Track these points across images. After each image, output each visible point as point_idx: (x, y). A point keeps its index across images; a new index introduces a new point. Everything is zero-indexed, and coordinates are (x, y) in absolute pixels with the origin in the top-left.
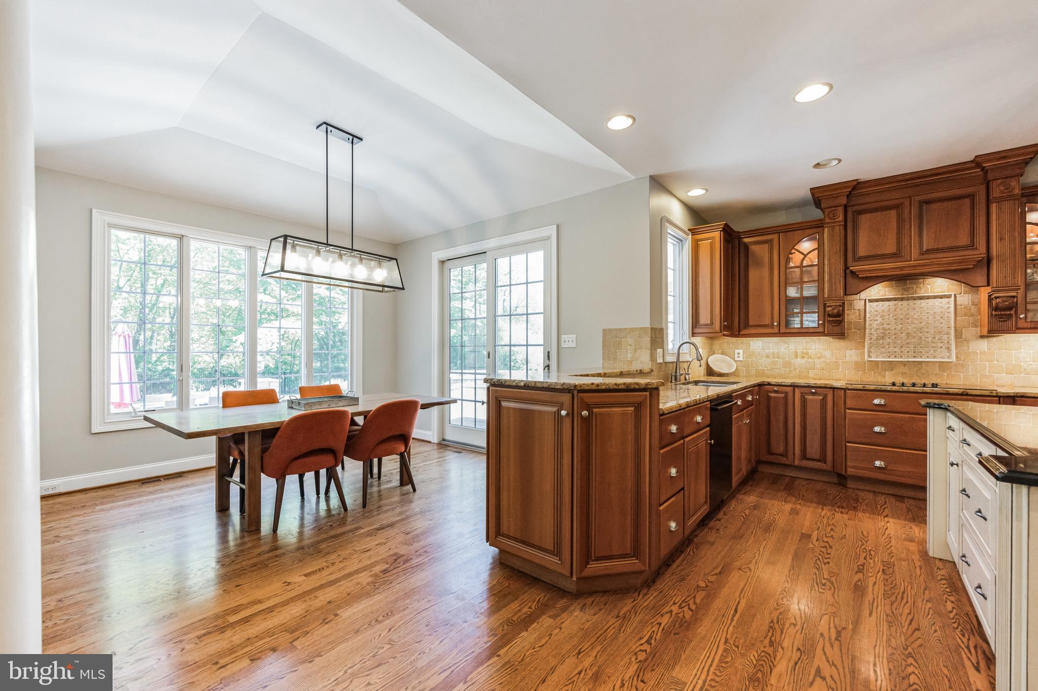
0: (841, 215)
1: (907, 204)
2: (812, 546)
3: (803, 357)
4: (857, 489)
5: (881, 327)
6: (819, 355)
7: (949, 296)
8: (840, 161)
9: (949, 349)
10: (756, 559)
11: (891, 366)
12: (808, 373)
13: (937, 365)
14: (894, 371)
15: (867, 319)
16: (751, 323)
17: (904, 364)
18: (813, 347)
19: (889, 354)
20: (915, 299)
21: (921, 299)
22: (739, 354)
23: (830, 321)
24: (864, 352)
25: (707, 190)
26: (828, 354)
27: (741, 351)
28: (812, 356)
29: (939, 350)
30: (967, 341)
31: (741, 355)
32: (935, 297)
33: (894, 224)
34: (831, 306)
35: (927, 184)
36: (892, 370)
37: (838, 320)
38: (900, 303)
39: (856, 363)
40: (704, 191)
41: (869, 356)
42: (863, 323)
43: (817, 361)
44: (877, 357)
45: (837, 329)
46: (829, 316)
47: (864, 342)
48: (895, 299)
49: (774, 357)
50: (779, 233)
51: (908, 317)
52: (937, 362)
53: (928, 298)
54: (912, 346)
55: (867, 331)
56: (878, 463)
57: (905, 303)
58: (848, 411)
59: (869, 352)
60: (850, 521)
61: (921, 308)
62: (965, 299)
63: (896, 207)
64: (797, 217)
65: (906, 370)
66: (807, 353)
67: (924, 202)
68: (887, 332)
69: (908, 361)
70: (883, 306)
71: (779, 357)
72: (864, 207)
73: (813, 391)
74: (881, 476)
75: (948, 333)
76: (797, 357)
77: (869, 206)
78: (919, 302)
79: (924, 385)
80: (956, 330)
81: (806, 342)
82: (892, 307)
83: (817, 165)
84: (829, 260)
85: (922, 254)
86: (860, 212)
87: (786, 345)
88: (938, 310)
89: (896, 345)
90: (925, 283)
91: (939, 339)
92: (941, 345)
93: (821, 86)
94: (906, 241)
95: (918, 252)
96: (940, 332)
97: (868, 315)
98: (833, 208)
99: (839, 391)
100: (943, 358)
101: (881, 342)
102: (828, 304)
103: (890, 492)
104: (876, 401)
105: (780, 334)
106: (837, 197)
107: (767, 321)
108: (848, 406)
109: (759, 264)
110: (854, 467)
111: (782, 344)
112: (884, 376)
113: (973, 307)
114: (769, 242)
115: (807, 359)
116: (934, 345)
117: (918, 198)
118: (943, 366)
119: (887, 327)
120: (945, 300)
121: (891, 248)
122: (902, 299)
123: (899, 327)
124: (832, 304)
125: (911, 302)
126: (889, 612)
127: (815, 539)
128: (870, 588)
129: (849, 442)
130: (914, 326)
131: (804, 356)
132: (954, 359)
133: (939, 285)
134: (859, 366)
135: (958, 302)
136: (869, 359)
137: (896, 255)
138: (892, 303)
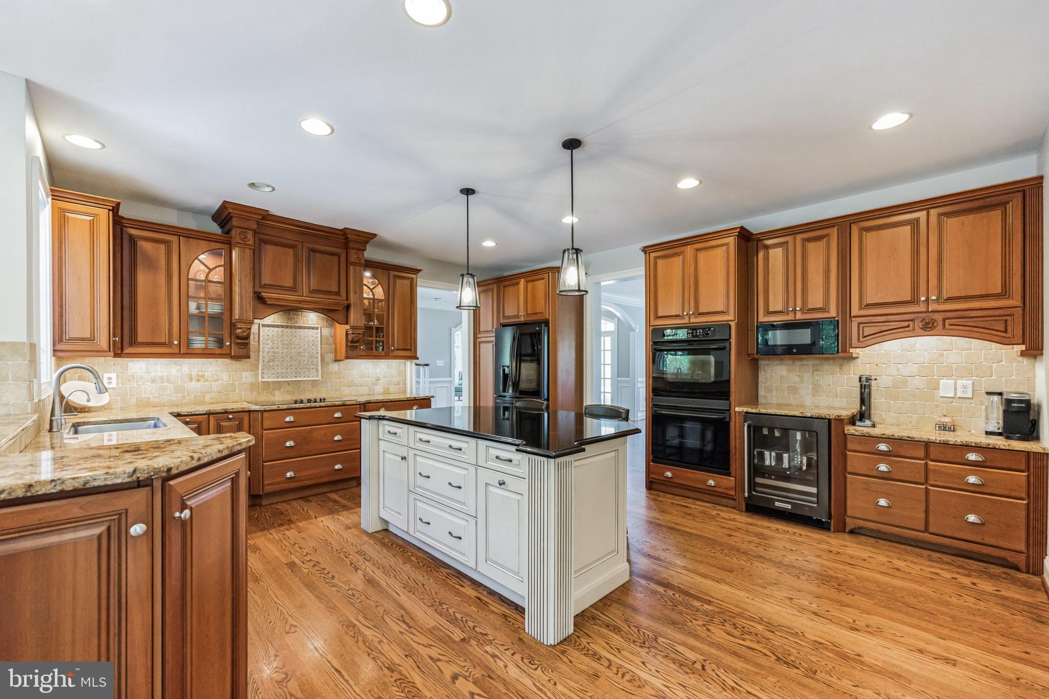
0: (251, 239)
1: (300, 246)
2: (307, 571)
3: (199, 380)
4: (271, 504)
5: (272, 350)
6: (216, 377)
7: (317, 328)
8: (274, 189)
9: (317, 370)
10: (285, 613)
11: (279, 385)
12: (205, 397)
13: (310, 382)
14: (282, 390)
15: (261, 343)
16: (140, 340)
17: (289, 383)
18: (210, 369)
19: (277, 375)
20: (296, 328)
21: (300, 328)
22: (110, 379)
23: (238, 343)
24: (258, 373)
25: (104, 146)
26: (225, 376)
27: (114, 376)
28: (209, 379)
29: (312, 371)
30: (328, 364)
31: (114, 381)
32: (309, 328)
33: (291, 260)
34: (241, 328)
35: (314, 235)
36: (280, 389)
37: (244, 343)
38: (285, 330)
39: (251, 384)
40: (98, 146)
41: (263, 378)
42: (257, 346)
43: (213, 384)
44: (269, 377)
45: (243, 352)
46: (238, 338)
47: (258, 364)
48: (282, 326)
49: (163, 382)
50: (180, 236)
51: (291, 342)
52: (310, 380)
53: (305, 328)
54: (294, 368)
55: (261, 353)
56: (289, 475)
57: (289, 330)
58: (264, 432)
59: (263, 373)
60: (301, 534)
61: (300, 336)
62: (326, 332)
63: (293, 247)
64: (190, 223)
65: (290, 388)
66: (203, 376)
67: (312, 250)
68: (276, 355)
69: (292, 381)
70: (273, 331)
71: (169, 381)
72: (269, 238)
73: (231, 416)
74: (293, 485)
75: (317, 358)
76: (191, 380)
77: (273, 239)
78: (298, 330)
79: (302, 402)
80: (321, 356)
81: (203, 364)
82: (280, 333)
83: (252, 185)
84: (240, 281)
85: (310, 292)
86: (266, 242)
87: (179, 367)
88: (311, 339)
89: (282, 367)
90: (303, 315)
91: (311, 362)
92: (313, 367)
93: (324, 124)
94: (299, 279)
95: (307, 290)
96: (312, 356)
97: (261, 339)
98: (244, 230)
99: (255, 414)
100: (313, 377)
101: (272, 364)
102: (239, 326)
103: (297, 497)
104: (288, 419)
105: (179, 355)
106: (248, 220)
107: (164, 338)
108: (265, 427)
109: (152, 265)
110: (270, 484)
111: (174, 365)
112: (274, 395)
113: (330, 338)
114: (167, 243)
115: (203, 383)
116: (308, 367)
117: (309, 245)
118: (314, 383)
119: (277, 350)
120: (315, 331)
121: (289, 283)
122: (287, 327)
123: (285, 351)
124: (243, 327)
125: (293, 330)
126: (402, 585)
127: (302, 564)
128: (374, 575)
129: (265, 462)
130: (296, 350)
131: (199, 378)
132: (320, 378)
133: (312, 318)
134: (253, 387)
135: (323, 334)
136: (263, 380)
137: (293, 289)
138: (280, 329)
